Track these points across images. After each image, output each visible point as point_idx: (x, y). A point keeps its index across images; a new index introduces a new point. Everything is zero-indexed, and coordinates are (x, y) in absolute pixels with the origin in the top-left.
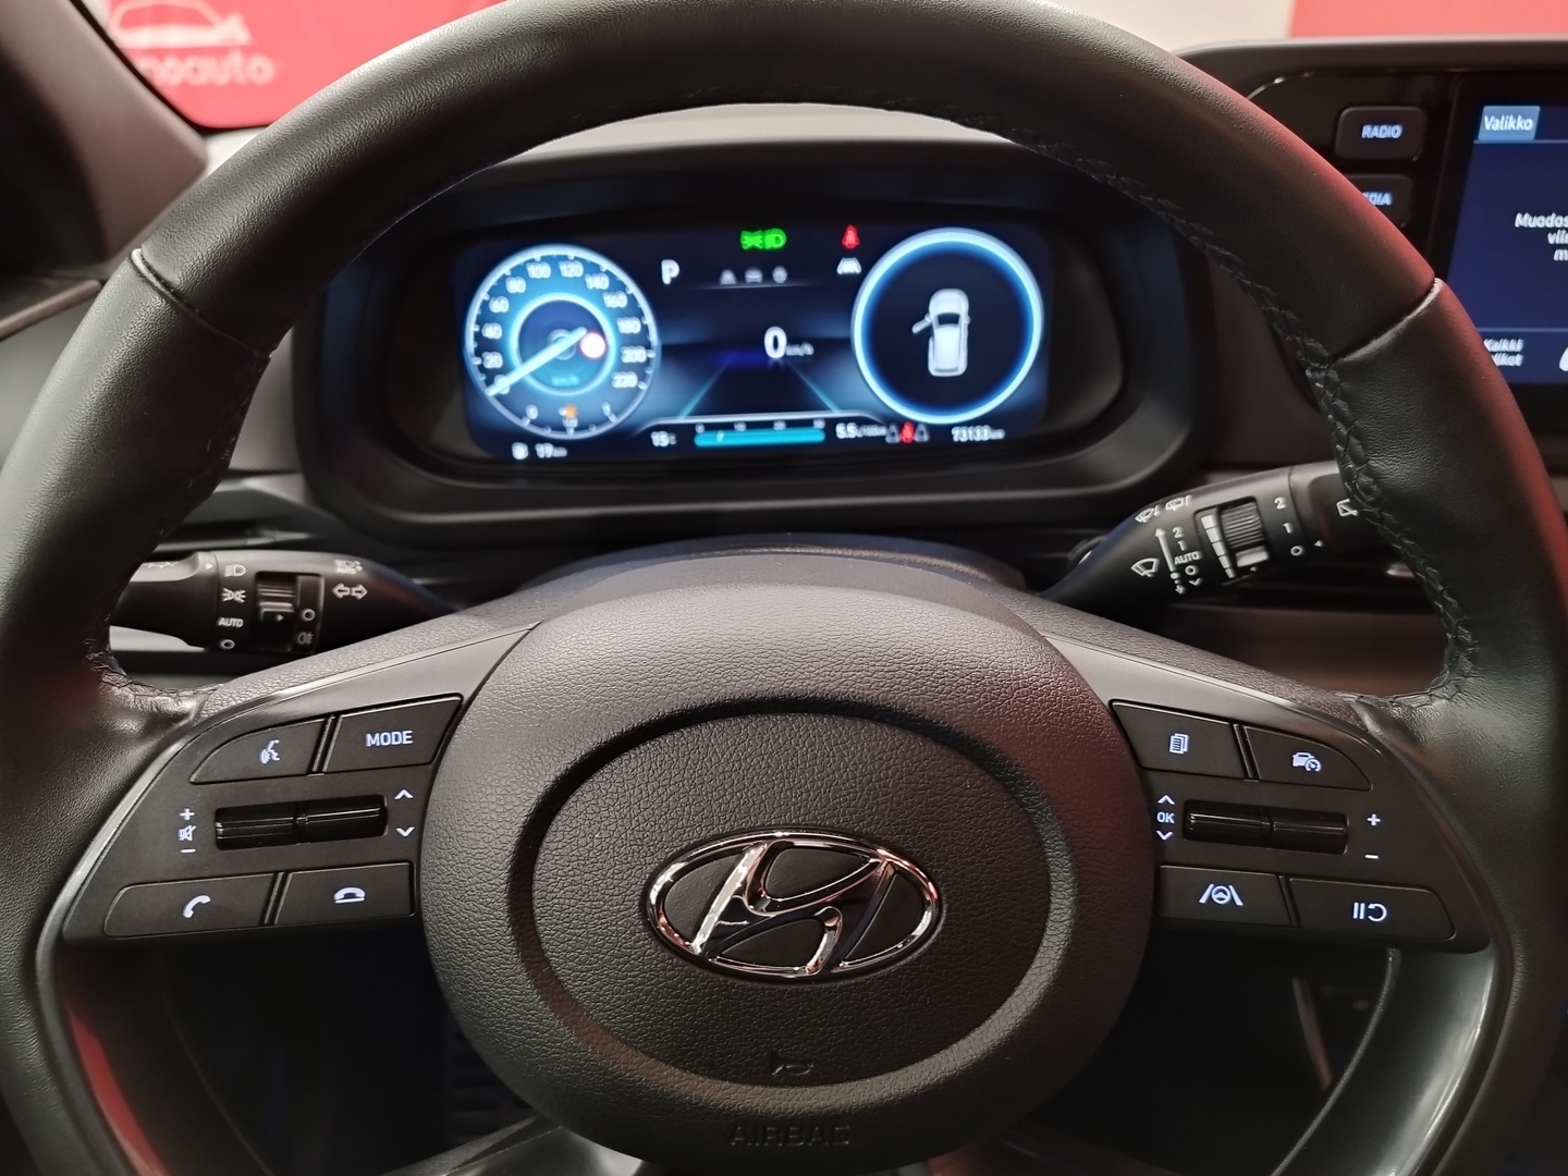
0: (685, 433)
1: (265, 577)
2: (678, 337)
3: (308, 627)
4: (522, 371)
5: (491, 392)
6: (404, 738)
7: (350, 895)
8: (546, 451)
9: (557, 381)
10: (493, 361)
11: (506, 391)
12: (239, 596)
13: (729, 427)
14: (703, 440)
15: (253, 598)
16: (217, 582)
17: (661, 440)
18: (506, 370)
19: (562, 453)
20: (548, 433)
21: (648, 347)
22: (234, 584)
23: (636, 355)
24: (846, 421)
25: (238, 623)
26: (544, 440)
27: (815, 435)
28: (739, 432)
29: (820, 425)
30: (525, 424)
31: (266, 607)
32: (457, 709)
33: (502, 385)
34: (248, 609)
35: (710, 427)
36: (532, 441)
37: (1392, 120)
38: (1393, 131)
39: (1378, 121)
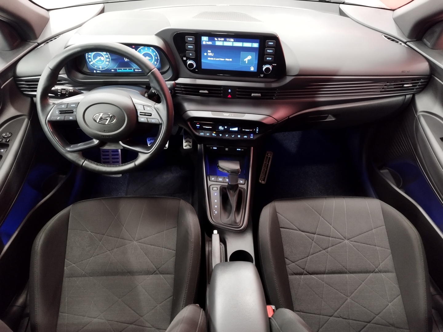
0: (115, 70)
1: (62, 89)
2: (112, 58)
3: (67, 94)
4: (94, 61)
5: (90, 64)
6: (74, 105)
7: (71, 118)
8: (98, 71)
9: (98, 63)
10: (90, 60)
11: (92, 64)
12: (60, 91)
13: (121, 69)
14: (118, 71)
15: (61, 91)
16: (57, 90)
17: (113, 70)
18: (92, 61)
19: (100, 72)
20: (98, 69)
21: (110, 59)
22: (59, 90)
23: (108, 60)
24: (136, 69)
25: (60, 94)
26: (98, 70)
27: (132, 71)
28: (122, 70)
29: (133, 69)
30: (95, 68)
31: (63, 92)
32: (79, 103)
33: (91, 63)
34: (61, 92)
35: (119, 69)
36: (96, 70)
37: (191, 38)
38: (191, 39)
39: (190, 38)
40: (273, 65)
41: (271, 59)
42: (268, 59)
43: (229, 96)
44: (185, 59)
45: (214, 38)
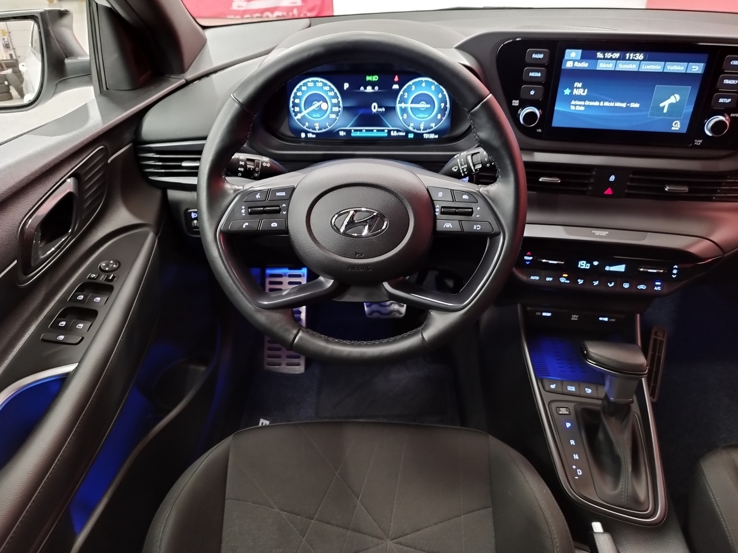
0: (348, 132)
1: (248, 160)
2: (348, 105)
3: (257, 172)
4: (305, 112)
5: (296, 118)
6: (283, 194)
7: (274, 225)
8: (310, 135)
9: (314, 116)
10: (297, 109)
11: (300, 118)
12: (243, 163)
13: (361, 131)
14: (354, 134)
15: (246, 164)
16: (238, 160)
17: (342, 134)
18: (300, 112)
19: (314, 136)
20: (311, 130)
21: (339, 107)
22: (242, 161)
23: (336, 109)
24: (394, 130)
25: (242, 169)
26: (310, 132)
27: (385, 134)
28: (363, 132)
29: (386, 131)
30: (305, 127)
31: (248, 166)
32: (294, 189)
33: (299, 116)
34: (245, 166)
35: (355, 130)
36: (306, 132)
37: (540, 53)
38: (541, 56)
39: (537, 53)
40: (732, 115)
41: (729, 100)
42: (721, 100)
43: (609, 191)
44: (516, 103)
45: (594, 52)
